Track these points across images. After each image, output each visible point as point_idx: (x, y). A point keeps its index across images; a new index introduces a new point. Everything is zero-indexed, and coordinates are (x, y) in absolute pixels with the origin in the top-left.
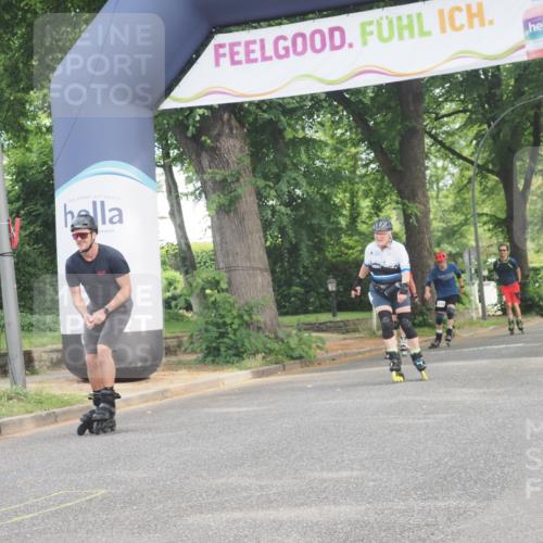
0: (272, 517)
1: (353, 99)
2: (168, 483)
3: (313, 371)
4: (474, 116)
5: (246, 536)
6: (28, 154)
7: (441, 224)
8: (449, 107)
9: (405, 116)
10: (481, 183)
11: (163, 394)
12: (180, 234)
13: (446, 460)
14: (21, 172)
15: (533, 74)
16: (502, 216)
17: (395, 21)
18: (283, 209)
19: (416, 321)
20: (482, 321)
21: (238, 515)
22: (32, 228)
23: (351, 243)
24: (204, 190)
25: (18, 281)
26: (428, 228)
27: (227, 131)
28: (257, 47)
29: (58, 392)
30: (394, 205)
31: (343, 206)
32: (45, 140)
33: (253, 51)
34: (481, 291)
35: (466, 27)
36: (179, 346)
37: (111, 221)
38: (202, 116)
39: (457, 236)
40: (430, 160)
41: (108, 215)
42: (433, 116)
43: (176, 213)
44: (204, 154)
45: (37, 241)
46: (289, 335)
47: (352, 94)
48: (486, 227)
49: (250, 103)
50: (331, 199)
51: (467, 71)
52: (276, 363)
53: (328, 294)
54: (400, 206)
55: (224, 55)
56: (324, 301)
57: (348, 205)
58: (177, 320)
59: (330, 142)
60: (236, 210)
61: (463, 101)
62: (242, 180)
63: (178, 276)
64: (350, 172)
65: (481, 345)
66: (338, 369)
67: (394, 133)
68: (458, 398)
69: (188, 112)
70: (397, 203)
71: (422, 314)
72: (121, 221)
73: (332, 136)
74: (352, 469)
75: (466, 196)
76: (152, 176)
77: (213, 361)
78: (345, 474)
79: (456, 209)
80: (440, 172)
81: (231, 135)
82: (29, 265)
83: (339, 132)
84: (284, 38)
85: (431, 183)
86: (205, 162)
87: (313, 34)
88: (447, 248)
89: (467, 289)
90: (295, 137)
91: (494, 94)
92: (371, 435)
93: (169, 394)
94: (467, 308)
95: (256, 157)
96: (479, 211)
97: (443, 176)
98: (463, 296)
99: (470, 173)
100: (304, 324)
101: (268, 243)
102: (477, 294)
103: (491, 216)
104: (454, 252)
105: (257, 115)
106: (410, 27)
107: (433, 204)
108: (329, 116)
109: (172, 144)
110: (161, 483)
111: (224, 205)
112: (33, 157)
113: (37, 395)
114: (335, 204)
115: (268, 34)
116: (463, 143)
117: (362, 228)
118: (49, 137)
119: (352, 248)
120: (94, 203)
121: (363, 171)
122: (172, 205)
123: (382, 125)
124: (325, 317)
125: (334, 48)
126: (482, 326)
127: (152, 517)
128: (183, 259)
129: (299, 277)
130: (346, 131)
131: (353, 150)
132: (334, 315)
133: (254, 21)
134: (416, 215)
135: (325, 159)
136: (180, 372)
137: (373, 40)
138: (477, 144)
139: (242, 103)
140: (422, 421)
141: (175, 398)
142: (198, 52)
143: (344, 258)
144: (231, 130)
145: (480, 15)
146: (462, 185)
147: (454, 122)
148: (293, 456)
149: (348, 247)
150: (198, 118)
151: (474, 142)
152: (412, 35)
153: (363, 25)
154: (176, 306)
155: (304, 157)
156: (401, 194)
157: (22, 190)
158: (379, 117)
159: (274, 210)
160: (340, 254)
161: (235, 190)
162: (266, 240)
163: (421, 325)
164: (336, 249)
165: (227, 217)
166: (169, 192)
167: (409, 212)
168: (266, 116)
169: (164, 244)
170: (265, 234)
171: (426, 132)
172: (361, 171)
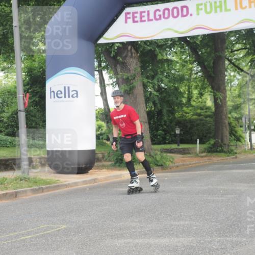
0: (146, 242)
1: (191, 41)
2: (96, 223)
3: (167, 172)
4: (250, 51)
5: (134, 251)
6: (33, 63)
7: (232, 103)
8: (238, 46)
9: (216, 50)
10: (252, 84)
11: (95, 180)
12: (105, 103)
13: (232, 217)
14: (30, 71)
17: (213, 4)
18: (155, 93)
19: (218, 150)
20: (250, 151)
21: (129, 240)
22: (34, 99)
23: (188, 111)
24: (118, 83)
25: (27, 124)
26: (225, 105)
27: (130, 54)
28: (145, 14)
29: (44, 178)
30: (209, 93)
31: (185, 93)
32: (42, 56)
33: (144, 16)
34: (250, 136)
35: (248, 7)
36: (103, 158)
37: (72, 96)
38: (118, 47)
39: (239, 109)
40: (226, 71)
41: (71, 93)
42: (230, 50)
43: (104, 94)
45: (36, 105)
46: (156, 154)
47: (191, 39)
48: (254, 105)
49: (141, 42)
50: (179, 89)
51: (247, 29)
53: (175, 135)
54: (212, 94)
55: (130, 18)
56: (174, 138)
57: (187, 92)
58: (102, 145)
59: (179, 61)
60: (133, 92)
61: (245, 44)
62: (136, 78)
63: (103, 124)
64: (189, 77)
65: (249, 162)
66: (179, 171)
67: (210, 58)
68: (238, 188)
69: (111, 45)
70: (211, 92)
71: (221, 146)
72: (77, 96)
73: (181, 59)
74: (186, 220)
76: (93, 75)
77: (119, 166)
78: (182, 223)
79: (239, 96)
80: (232, 78)
81: (131, 57)
82: (32, 116)
83: (184, 57)
84: (159, 10)
85: (228, 83)
86: (119, 69)
87: (173, 9)
88: (235, 115)
89: (243, 135)
92: (195, 204)
93: (97, 181)
94: (243, 144)
95: (143, 67)
96: (251, 97)
97: (233, 80)
98: (241, 138)
99: (247, 79)
100: (164, 149)
101: (147, 110)
102: (248, 138)
104: (238, 116)
105: (144, 47)
106: (220, 7)
107: (228, 93)
108: (179, 49)
109: (103, 60)
110: (93, 223)
111: (127, 90)
112: (36, 64)
113: (34, 178)
114: (180, 92)
115: (151, 8)
116: (244, 64)
117: (193, 103)
118: (44, 55)
119: (188, 113)
120: (65, 88)
121: (195, 76)
122: (102, 90)
123: (206, 54)
124: (174, 146)
125: (183, 16)
126: (250, 153)
127: (88, 239)
128: (106, 116)
129: (162, 126)
130: (187, 56)
131: (190, 66)
132: (178, 145)
133: (145, 2)
134: (220, 98)
135: (176, 70)
136: (103, 170)
137: (202, 12)
138: (251, 65)
139: (138, 41)
140: (220, 198)
141: (99, 183)
142: (117, 16)
143: (184, 118)
144: (132, 54)
146: (242, 84)
147: (240, 54)
148: (157, 213)
149: (186, 113)
150: (116, 48)
151: (250, 64)
153: (198, 5)
154: (102, 138)
155: (166, 68)
156: (213, 88)
157: (30, 80)
158: (203, 51)
159: (151, 94)
160: (182, 116)
161: (133, 83)
162: (147, 108)
163: (220, 152)
164: (181, 113)
165: (128, 96)
166: (101, 83)
167: (217, 97)
168: (149, 48)
169: (97, 108)
170: (146, 105)
171: (226, 58)
172: (194, 76)
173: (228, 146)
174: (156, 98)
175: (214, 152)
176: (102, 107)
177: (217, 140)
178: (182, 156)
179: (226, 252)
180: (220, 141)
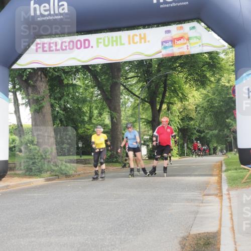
1: (93, 69)
2: (6, 225)
3: (69, 179)
8: (131, 74)
9: (113, 77)
10: (142, 106)
11: (7, 187)
12: (18, 120)
13: (121, 218)
15: (165, 63)
16: (150, 119)
17: (110, 38)
18: (61, 112)
19: (114, 161)
21: (33, 239)
23: (89, 127)
24: (29, 103)
26: (120, 123)
27: (40, 79)
30: (107, 113)
31: (87, 112)
35: (139, 43)
36: (15, 167)
38: (29, 72)
40: (121, 94)
42: (125, 78)
43: (17, 112)
44: (30, 88)
47: (92, 67)
48: (144, 124)
49: (50, 68)
50: (82, 109)
51: (138, 61)
52: (55, 176)
54: (109, 114)
57: (89, 112)
58: (15, 156)
59: (83, 86)
60: (42, 112)
61: (137, 73)
62: (45, 99)
63: (17, 138)
64: (90, 99)
66: (80, 179)
67: (108, 84)
69: (24, 70)
70: (108, 112)
71: (116, 158)
73: (83, 84)
74: (83, 221)
75: (137, 111)
76: (7, 95)
77: (29, 174)
78: (79, 223)
79: (132, 116)
80: (126, 100)
81: (41, 81)
83: (87, 82)
85: (123, 105)
86: (30, 90)
87: (77, 41)
90: (68, 83)
91: (149, 71)
93: (9, 187)
95: (52, 90)
96: (141, 117)
97: (127, 102)
99: (138, 102)
103: (146, 119)
105: (53, 73)
106: (116, 41)
107: (123, 113)
108: (82, 75)
109: (17, 83)
111: (37, 109)
114: (83, 112)
116: (136, 89)
117: (94, 121)
121: (96, 98)
122: (15, 109)
123: (104, 80)
125: (85, 47)
128: (18, 130)
130: (89, 82)
131: (92, 90)
132: (81, 157)
134: (116, 118)
135: (80, 93)
136: (15, 178)
137: (101, 45)
138: (142, 90)
139: (46, 68)
140: (113, 202)
141: (12, 189)
144: (41, 78)
145: (145, 38)
146: (135, 106)
147: (133, 81)
148: (59, 215)
149: (88, 129)
150: (28, 73)
151: (141, 89)
152: (117, 45)
153: (98, 39)
154: (15, 150)
155: (71, 91)
156: (110, 108)
158: (103, 77)
159: (58, 113)
160: (85, 132)
161: (42, 104)
162: (54, 125)
163: (115, 162)
164: (83, 129)
165: (38, 114)
166: (15, 103)
167: (113, 116)
168: (56, 74)
169: (12, 124)
170: (54, 122)
171: (121, 84)
172: (94, 99)
173: (122, 157)
174: (62, 117)
175: (110, 162)
176: (16, 123)
177: (112, 152)
178: (83, 165)
179: (115, 248)
180: (115, 153)
